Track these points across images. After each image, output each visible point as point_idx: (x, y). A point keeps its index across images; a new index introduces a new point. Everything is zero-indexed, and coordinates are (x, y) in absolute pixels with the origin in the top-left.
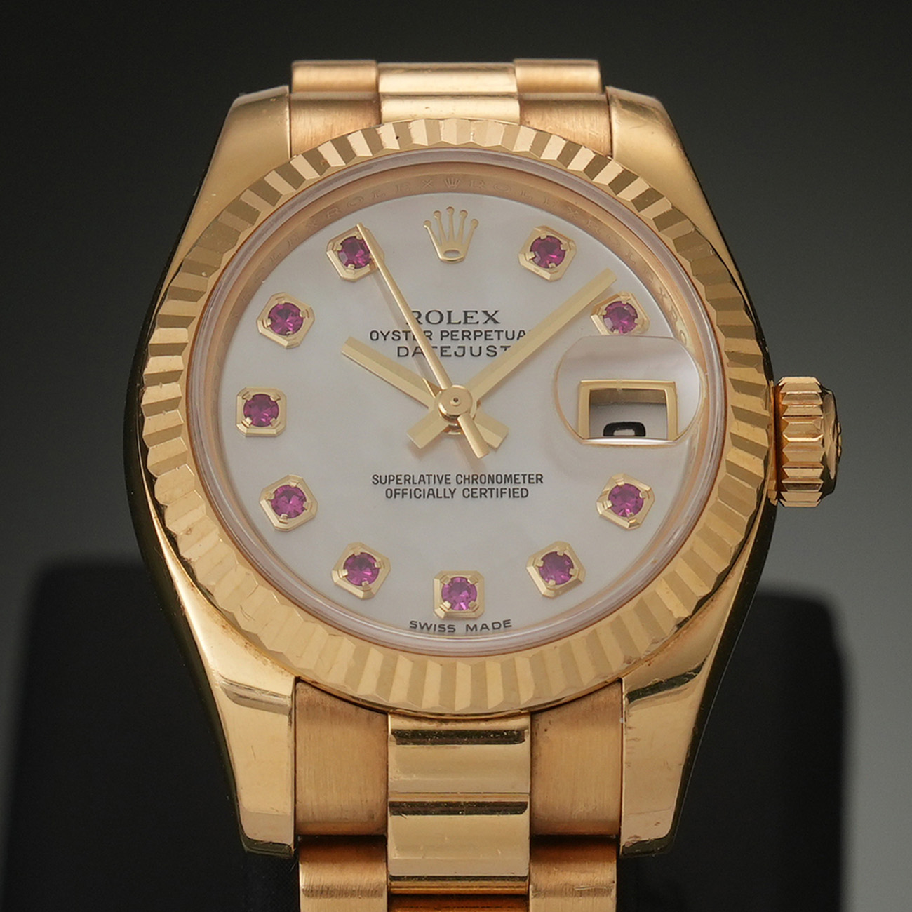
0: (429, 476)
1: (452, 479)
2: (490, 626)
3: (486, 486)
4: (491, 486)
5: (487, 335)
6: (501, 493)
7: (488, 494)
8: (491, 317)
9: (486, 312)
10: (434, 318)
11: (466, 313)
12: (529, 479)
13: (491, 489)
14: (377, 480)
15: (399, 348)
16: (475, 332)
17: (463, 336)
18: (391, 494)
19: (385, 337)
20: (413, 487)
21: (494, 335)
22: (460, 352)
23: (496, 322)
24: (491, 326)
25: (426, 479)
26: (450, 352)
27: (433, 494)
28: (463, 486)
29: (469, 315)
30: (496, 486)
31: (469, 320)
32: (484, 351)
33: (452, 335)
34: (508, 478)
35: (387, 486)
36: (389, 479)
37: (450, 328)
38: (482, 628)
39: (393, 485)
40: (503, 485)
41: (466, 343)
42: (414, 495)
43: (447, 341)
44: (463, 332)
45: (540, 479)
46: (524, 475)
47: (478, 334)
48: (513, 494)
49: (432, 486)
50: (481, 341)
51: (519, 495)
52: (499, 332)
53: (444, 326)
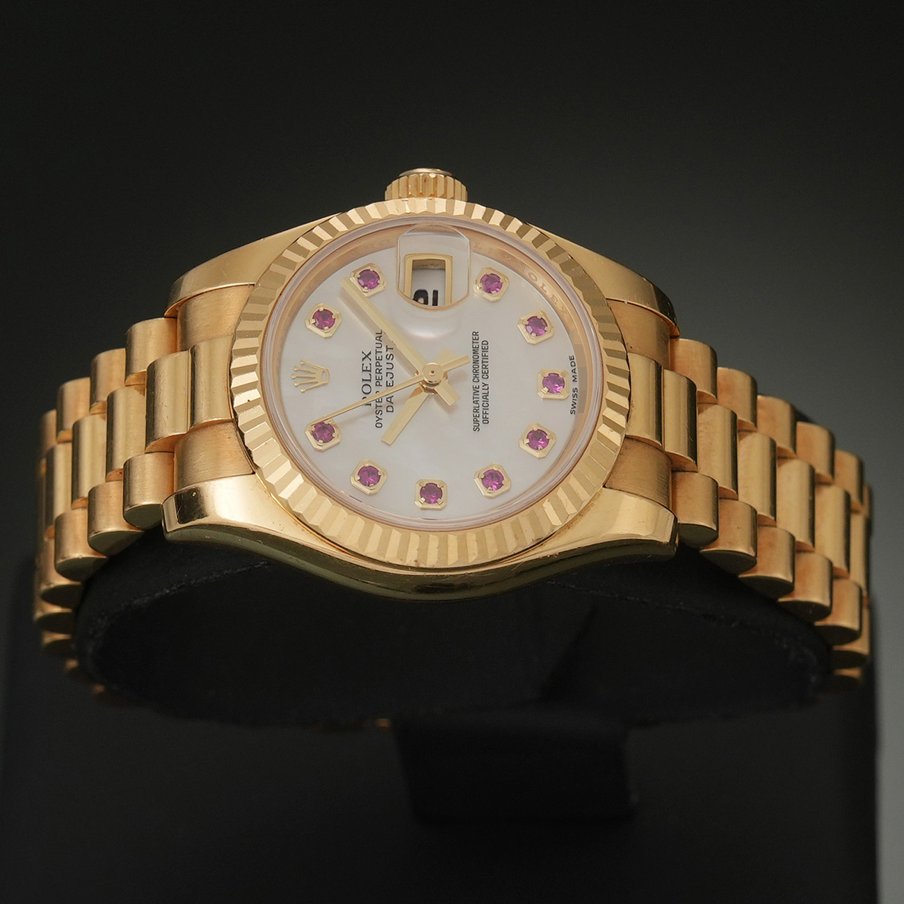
0: (474, 398)
1: (476, 385)
2: (574, 368)
3: (480, 365)
4: (480, 362)
5: (378, 360)
6: (485, 357)
7: (486, 364)
8: (367, 356)
9: (363, 359)
10: (367, 389)
11: (363, 371)
12: (475, 339)
13: (483, 362)
14: (476, 428)
15: (387, 411)
16: (376, 366)
17: (379, 373)
18: (486, 420)
19: (380, 419)
20: (481, 408)
21: (379, 355)
22: (390, 376)
23: (370, 353)
24: (372, 356)
25: (475, 399)
26: (390, 382)
27: (486, 396)
28: (480, 378)
29: (365, 369)
30: (480, 359)
31: (369, 369)
32: (390, 361)
33: (378, 380)
34: (475, 351)
35: (481, 423)
36: (476, 421)
37: (374, 380)
38: (575, 372)
39: (480, 419)
40: (480, 355)
41: (384, 372)
42: (486, 408)
43: (383, 383)
44: (376, 373)
45: (475, 334)
46: (473, 342)
47: (378, 364)
48: (485, 350)
49: (481, 396)
50: (383, 363)
51: (486, 346)
52: (376, 352)
53: (373, 384)
